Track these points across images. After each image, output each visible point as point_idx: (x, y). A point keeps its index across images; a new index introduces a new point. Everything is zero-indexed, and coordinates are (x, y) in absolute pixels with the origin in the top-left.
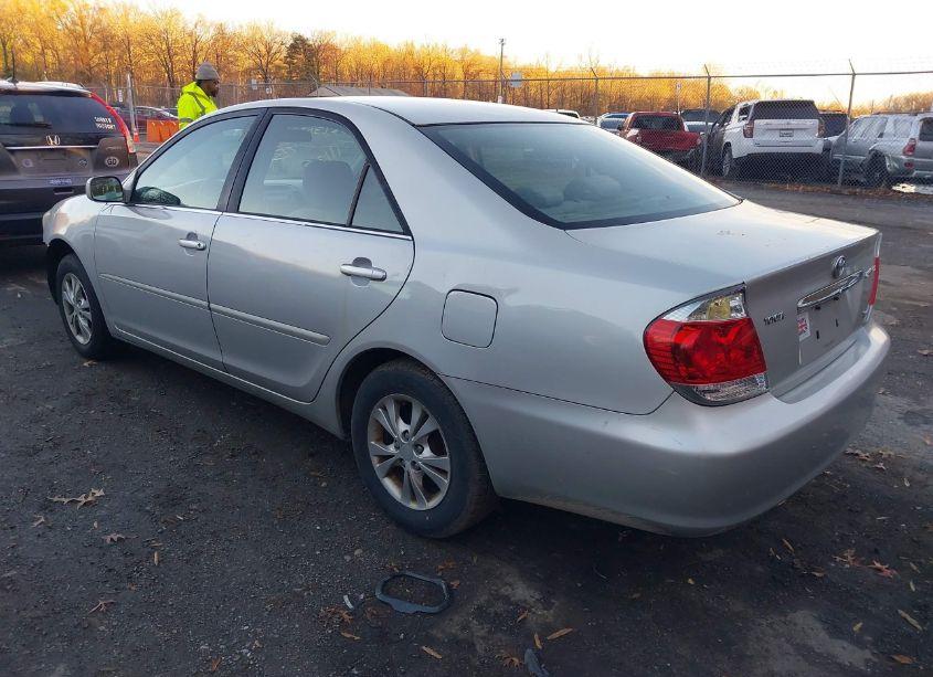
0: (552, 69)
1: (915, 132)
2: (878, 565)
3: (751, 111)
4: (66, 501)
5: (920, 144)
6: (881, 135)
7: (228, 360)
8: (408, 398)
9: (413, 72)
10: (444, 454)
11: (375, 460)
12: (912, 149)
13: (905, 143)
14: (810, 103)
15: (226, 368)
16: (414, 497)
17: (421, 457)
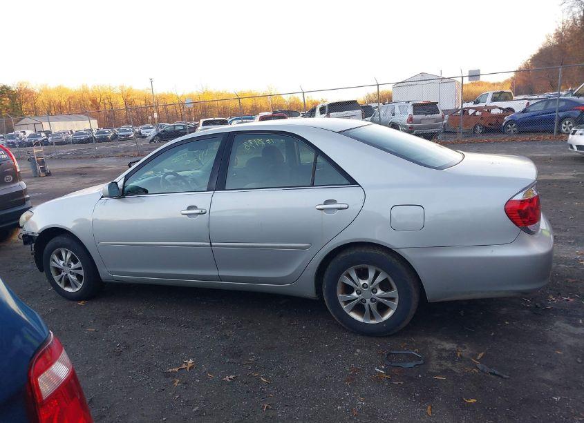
0: (179, 94)
1: (410, 111)
2: (565, 298)
3: (327, 109)
4: (176, 370)
5: (414, 117)
6: (393, 115)
7: (223, 273)
8: (366, 266)
9: (90, 103)
10: (391, 289)
11: (342, 304)
12: (411, 120)
13: (407, 117)
14: (355, 102)
15: (220, 278)
16: (372, 317)
17: (376, 294)
